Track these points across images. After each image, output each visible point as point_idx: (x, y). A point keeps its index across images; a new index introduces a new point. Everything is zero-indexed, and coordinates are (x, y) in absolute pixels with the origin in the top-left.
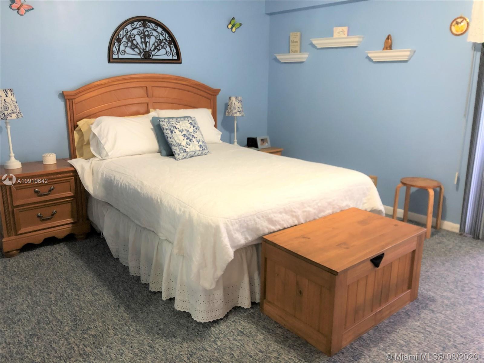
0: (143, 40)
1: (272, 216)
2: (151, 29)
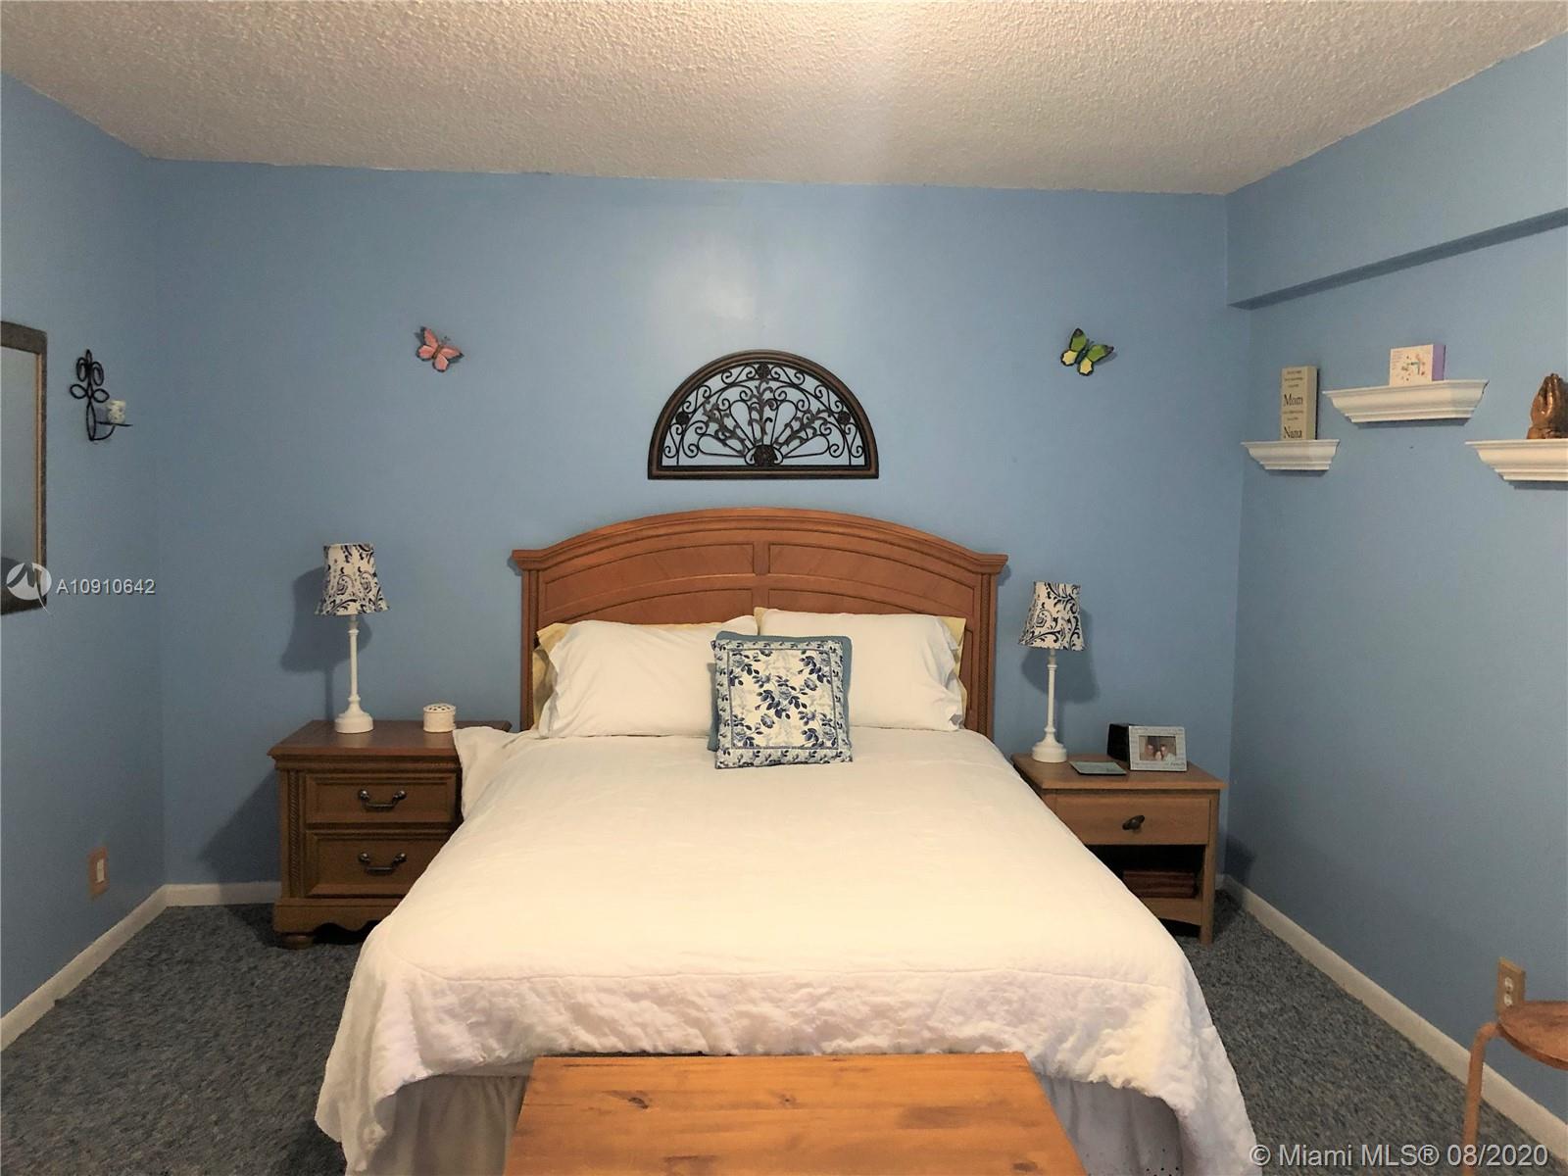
0: (755, 415)
1: (590, 998)
2: (782, 384)
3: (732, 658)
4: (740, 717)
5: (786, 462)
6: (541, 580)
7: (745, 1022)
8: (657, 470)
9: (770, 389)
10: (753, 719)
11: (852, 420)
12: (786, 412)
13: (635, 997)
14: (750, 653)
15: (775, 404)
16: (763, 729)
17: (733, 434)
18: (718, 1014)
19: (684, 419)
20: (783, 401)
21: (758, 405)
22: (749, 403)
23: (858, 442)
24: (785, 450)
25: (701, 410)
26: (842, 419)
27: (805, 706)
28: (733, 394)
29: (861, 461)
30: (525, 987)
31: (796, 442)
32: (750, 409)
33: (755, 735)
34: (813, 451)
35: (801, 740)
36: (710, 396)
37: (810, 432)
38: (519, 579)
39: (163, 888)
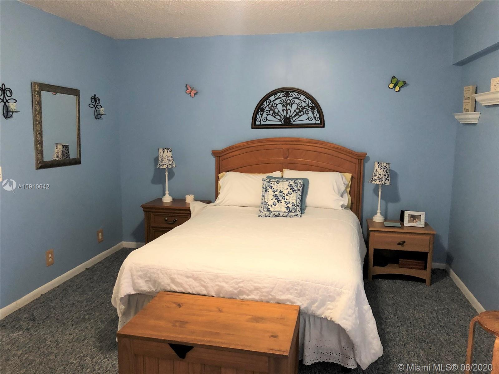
0: (285, 108)
2: (293, 98)
3: (267, 184)
4: (266, 202)
5: (294, 123)
6: (220, 159)
7: (217, 287)
8: (255, 126)
9: (289, 99)
10: (270, 203)
11: (316, 109)
12: (295, 107)
13: (188, 277)
14: (273, 183)
15: (291, 104)
16: (273, 206)
17: (278, 115)
18: (210, 284)
19: (263, 110)
20: (293, 103)
21: (286, 104)
22: (283, 104)
23: (318, 116)
24: (294, 119)
25: (268, 107)
26: (313, 108)
27: (287, 199)
28: (278, 101)
29: (319, 122)
30: (159, 272)
31: (298, 116)
32: (283, 106)
33: (270, 208)
34: (303, 119)
35: (284, 210)
36: (271, 102)
37: (302, 113)
38: (214, 159)
39: (122, 242)
